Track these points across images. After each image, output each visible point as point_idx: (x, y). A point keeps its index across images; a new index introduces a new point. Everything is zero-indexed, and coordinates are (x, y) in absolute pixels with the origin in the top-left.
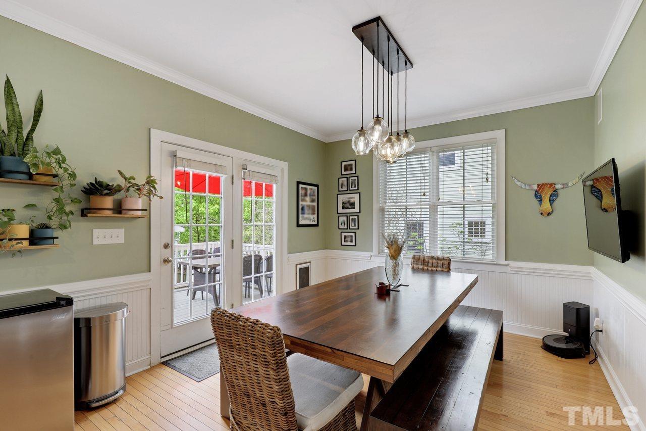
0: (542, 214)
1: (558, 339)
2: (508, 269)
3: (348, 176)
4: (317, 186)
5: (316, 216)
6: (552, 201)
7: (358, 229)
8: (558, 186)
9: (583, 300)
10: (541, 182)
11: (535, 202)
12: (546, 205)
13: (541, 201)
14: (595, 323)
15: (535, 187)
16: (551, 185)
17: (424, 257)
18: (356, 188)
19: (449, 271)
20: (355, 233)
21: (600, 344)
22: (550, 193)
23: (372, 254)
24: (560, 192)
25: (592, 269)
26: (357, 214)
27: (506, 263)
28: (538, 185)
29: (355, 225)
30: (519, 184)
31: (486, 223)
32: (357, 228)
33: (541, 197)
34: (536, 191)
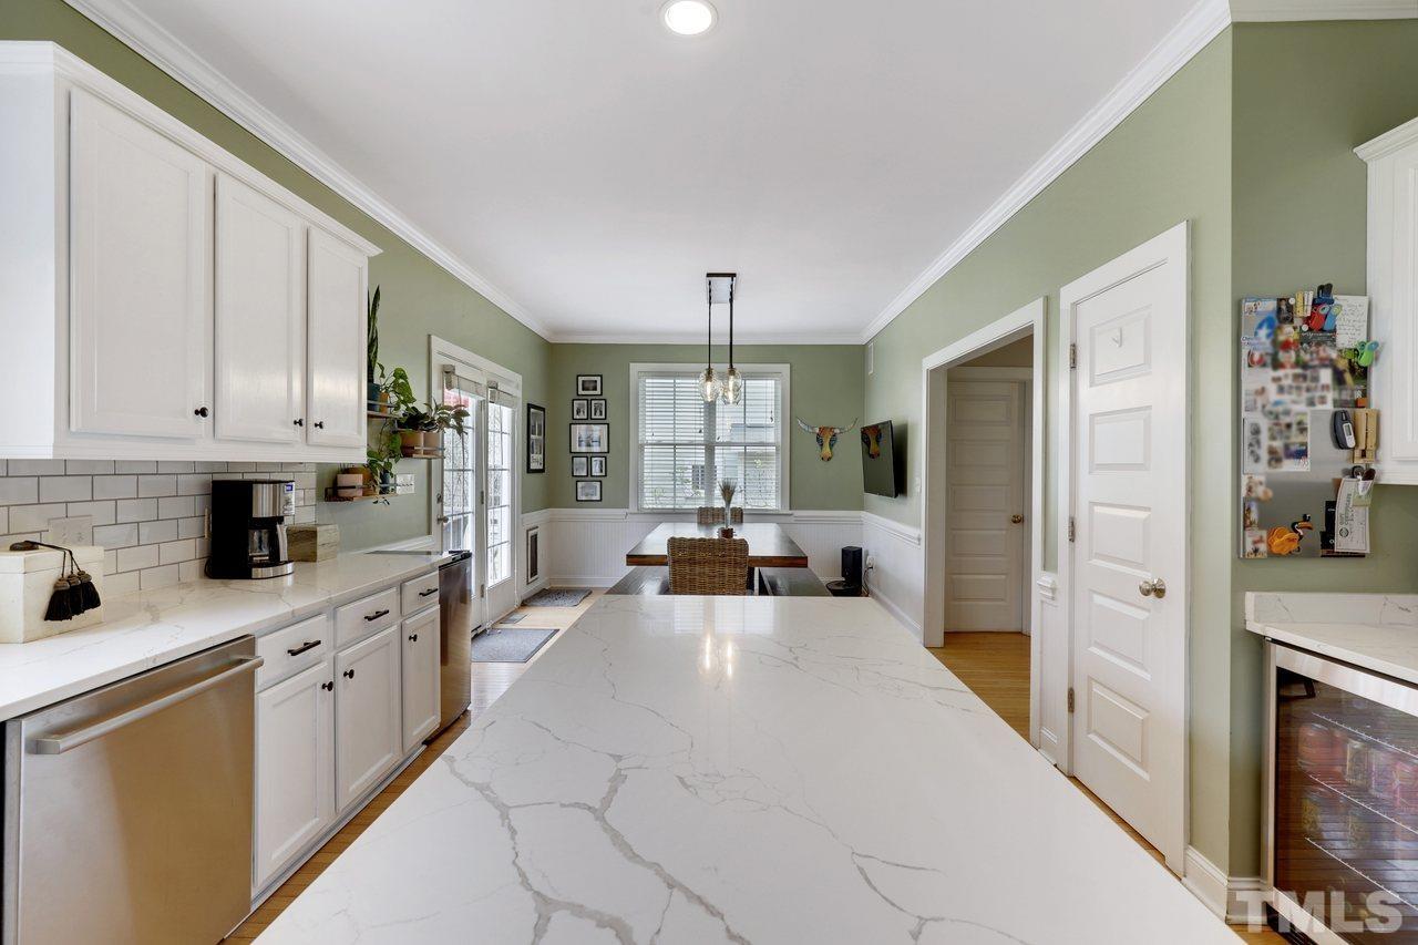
0: (823, 458)
1: (838, 584)
2: (792, 519)
3: (590, 398)
4: (543, 409)
5: (541, 456)
6: (831, 446)
7: (606, 475)
8: (837, 431)
9: (856, 545)
12: (827, 449)
13: (822, 445)
14: (867, 561)
15: (817, 431)
16: (831, 429)
17: (713, 509)
18: (603, 417)
19: (742, 522)
20: (601, 482)
21: (871, 580)
22: (830, 437)
23: (627, 510)
24: (838, 436)
25: (863, 514)
26: (604, 455)
27: (790, 512)
28: (820, 428)
29: (600, 471)
30: (802, 425)
32: (604, 474)
33: (822, 441)
34: (818, 435)
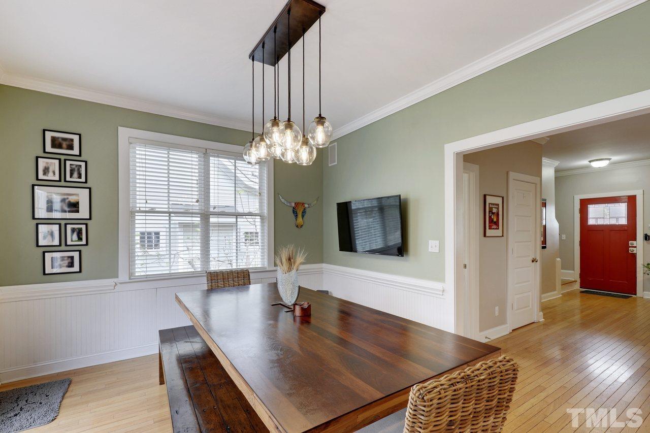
0: (297, 226)
3: (63, 157)
6: (303, 216)
7: (87, 244)
8: (306, 206)
10: (297, 201)
11: (293, 216)
12: (300, 219)
13: (296, 216)
15: (293, 205)
16: (303, 204)
18: (83, 179)
20: (80, 251)
22: (302, 210)
23: (116, 280)
24: (307, 210)
26: (85, 222)
27: (275, 269)
28: (295, 203)
29: (80, 239)
30: (283, 200)
31: (161, 234)
32: (84, 242)
33: (297, 213)
34: (294, 208)
